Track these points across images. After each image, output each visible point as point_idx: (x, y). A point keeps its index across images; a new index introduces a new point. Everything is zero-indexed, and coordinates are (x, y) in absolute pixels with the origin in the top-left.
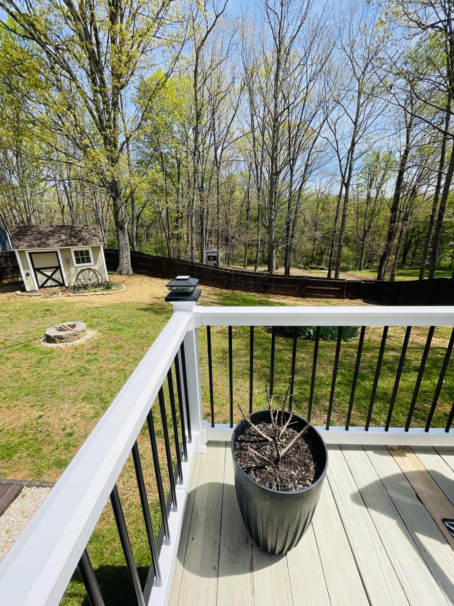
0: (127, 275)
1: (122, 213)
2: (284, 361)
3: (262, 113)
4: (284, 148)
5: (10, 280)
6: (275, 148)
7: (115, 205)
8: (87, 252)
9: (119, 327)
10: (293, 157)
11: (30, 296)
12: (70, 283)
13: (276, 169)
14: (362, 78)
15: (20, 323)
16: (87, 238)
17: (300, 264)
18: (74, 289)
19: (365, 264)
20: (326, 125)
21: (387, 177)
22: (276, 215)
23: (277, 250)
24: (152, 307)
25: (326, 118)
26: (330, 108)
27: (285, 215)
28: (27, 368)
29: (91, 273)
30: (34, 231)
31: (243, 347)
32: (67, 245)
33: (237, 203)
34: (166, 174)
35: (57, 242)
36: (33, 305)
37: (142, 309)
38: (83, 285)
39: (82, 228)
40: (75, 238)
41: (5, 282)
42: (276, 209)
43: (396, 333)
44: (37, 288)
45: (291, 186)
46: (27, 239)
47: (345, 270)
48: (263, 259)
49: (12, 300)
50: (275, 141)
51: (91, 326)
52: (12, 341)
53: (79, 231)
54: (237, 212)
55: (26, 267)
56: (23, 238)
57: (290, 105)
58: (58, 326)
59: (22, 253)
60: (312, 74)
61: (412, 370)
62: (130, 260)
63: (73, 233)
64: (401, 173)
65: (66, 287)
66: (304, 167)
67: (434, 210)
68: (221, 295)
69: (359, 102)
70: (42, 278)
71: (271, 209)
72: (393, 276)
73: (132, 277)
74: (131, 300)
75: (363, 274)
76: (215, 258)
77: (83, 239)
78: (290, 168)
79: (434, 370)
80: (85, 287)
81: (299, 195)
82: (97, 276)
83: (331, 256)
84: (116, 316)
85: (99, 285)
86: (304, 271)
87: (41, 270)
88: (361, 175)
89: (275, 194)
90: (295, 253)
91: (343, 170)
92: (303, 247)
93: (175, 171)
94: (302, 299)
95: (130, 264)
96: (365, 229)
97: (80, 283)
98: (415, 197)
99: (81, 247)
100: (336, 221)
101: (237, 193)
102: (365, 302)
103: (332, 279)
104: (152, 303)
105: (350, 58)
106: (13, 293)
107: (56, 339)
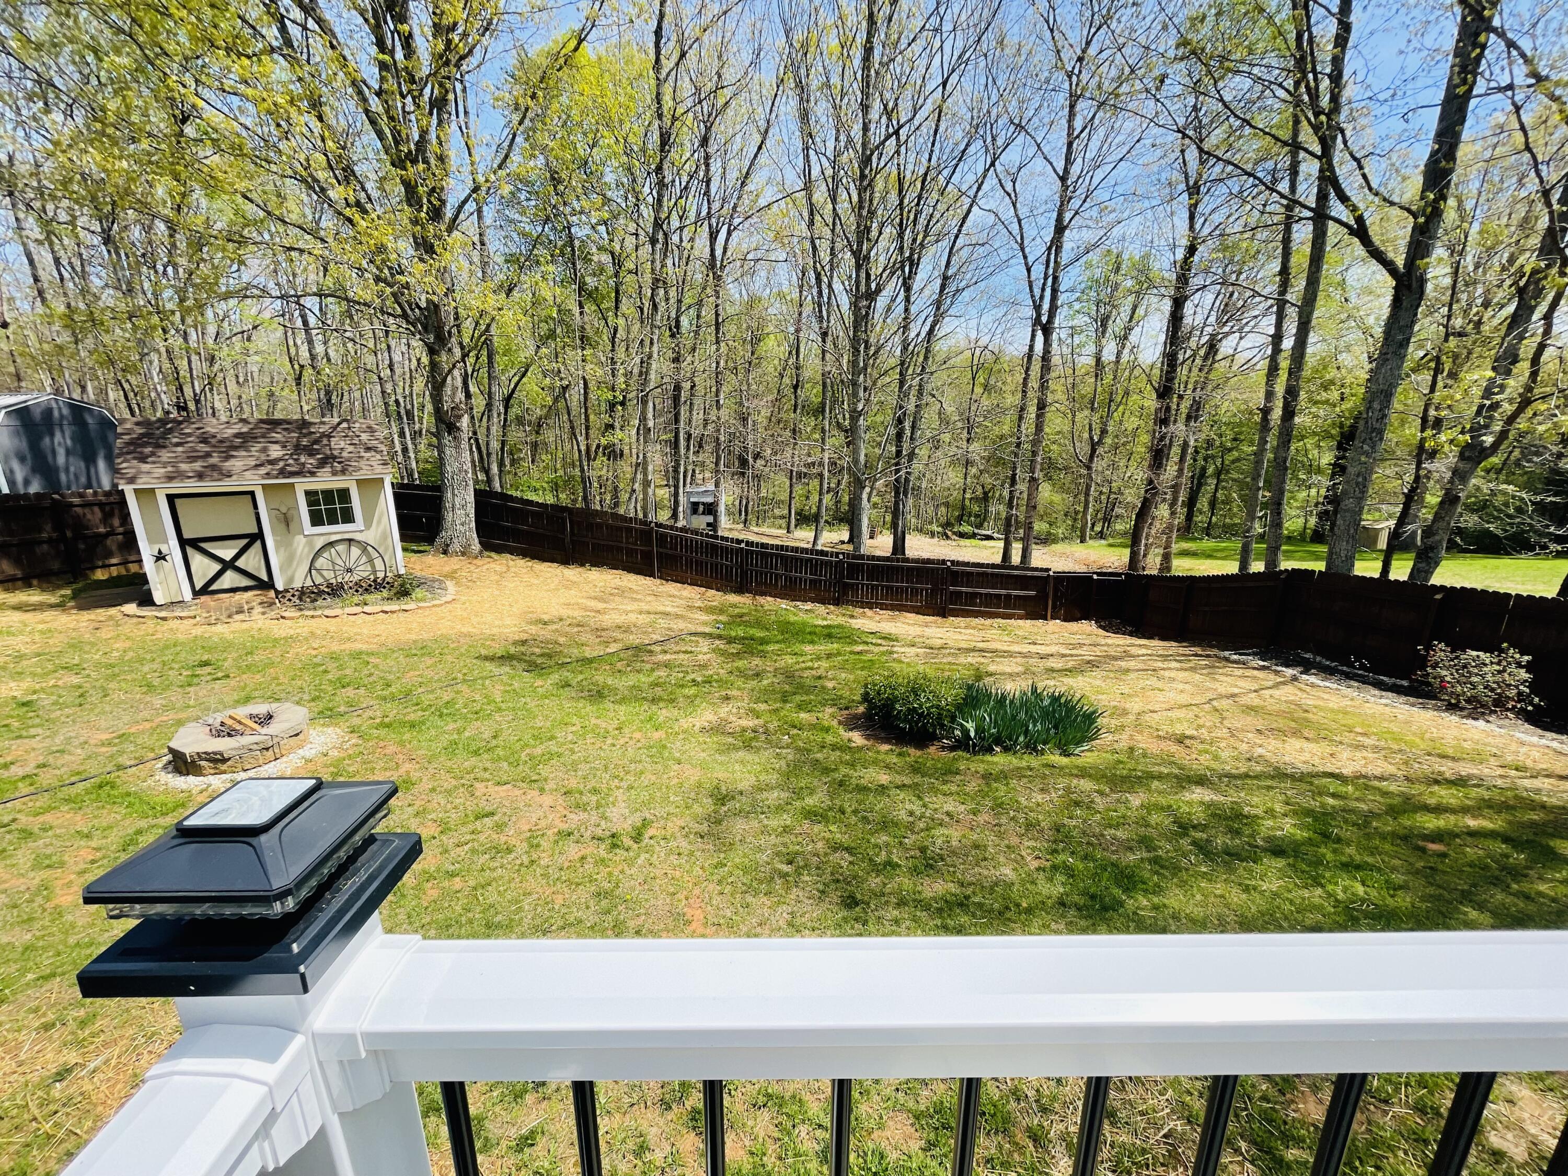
0: (463, 554)
1: (454, 389)
2: (896, 825)
3: (831, 144)
4: (888, 230)
5: (114, 571)
6: (863, 232)
7: (434, 365)
8: (344, 494)
9: (412, 717)
10: (912, 254)
11: (164, 619)
12: (291, 580)
13: (868, 284)
14: (1076, 71)
15: (108, 708)
16: (345, 454)
17: (931, 523)
18: (300, 599)
19: (1093, 525)
20: (991, 181)
21: (1140, 311)
22: (867, 400)
23: (872, 488)
24: (523, 649)
25: (993, 164)
26: (1000, 142)
27: (893, 401)
28: (82, 866)
29: (355, 551)
30: (189, 435)
31: (773, 778)
32: (283, 473)
33: (771, 368)
34: (580, 289)
35: (257, 466)
36: (166, 647)
37: (491, 659)
38: (329, 585)
39: (335, 428)
40: (311, 455)
41: (100, 575)
42: (869, 383)
43: (1200, 727)
44: (188, 595)
45: (906, 328)
46: (165, 455)
47: (1047, 540)
48: (837, 509)
49: (105, 634)
50: (865, 213)
51: (328, 715)
52: (63, 770)
53: (323, 435)
54: (770, 390)
55: (156, 536)
56: (153, 454)
57: (900, 127)
58: (216, 719)
59: (146, 494)
60: (955, 57)
61: (1265, 850)
62: (472, 515)
63: (305, 442)
64: (1178, 304)
65: (277, 592)
66: (939, 282)
67: (1269, 395)
68: (721, 611)
69: (1071, 127)
70: (203, 568)
71: (854, 384)
72: (1167, 557)
73: (478, 562)
74: (464, 630)
75: (1091, 551)
76: (711, 509)
77: (334, 458)
78: (904, 283)
79: (1323, 850)
80: (335, 591)
81: (928, 350)
82: (371, 561)
83: (1010, 505)
84: (411, 678)
85: (377, 585)
86: (943, 542)
87: (203, 545)
88: (1077, 306)
89: (867, 348)
90: (917, 497)
91: (1037, 292)
92: (939, 482)
93: (606, 284)
94: (939, 619)
95: (473, 525)
96: (1091, 438)
97: (319, 580)
98: (1214, 362)
99: (325, 481)
100: (1021, 418)
101: (771, 342)
102: (1103, 628)
103: (1016, 568)
104: (524, 636)
105: (1047, 22)
106: (113, 611)
107: (203, 763)
